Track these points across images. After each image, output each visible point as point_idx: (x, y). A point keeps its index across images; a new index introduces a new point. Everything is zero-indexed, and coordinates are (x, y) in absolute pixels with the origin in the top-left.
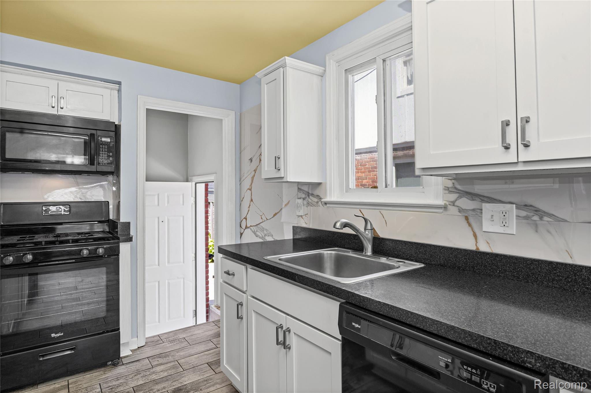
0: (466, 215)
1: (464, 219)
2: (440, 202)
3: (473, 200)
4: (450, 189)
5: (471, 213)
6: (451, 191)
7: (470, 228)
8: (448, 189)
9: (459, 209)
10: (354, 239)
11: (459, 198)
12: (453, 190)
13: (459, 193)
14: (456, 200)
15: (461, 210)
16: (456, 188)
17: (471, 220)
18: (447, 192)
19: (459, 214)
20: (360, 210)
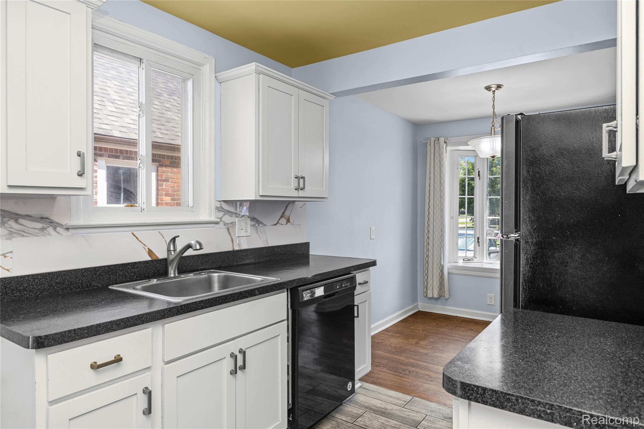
0: (228, 227)
1: (226, 230)
2: (213, 219)
3: (231, 216)
4: (219, 209)
5: (230, 225)
6: (220, 210)
7: (230, 236)
8: (218, 209)
9: (224, 223)
10: (133, 268)
11: (224, 215)
12: (221, 210)
13: (224, 211)
14: (222, 217)
15: (225, 224)
16: (222, 208)
17: (230, 230)
18: (217, 211)
19: (224, 227)
20: (132, 233)
